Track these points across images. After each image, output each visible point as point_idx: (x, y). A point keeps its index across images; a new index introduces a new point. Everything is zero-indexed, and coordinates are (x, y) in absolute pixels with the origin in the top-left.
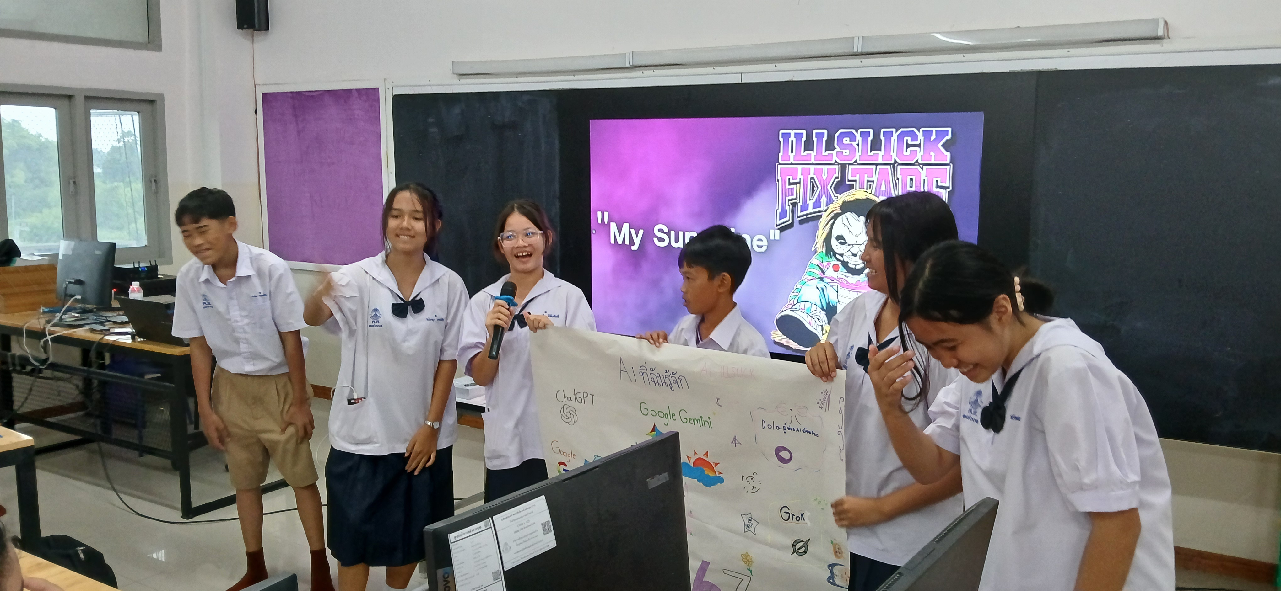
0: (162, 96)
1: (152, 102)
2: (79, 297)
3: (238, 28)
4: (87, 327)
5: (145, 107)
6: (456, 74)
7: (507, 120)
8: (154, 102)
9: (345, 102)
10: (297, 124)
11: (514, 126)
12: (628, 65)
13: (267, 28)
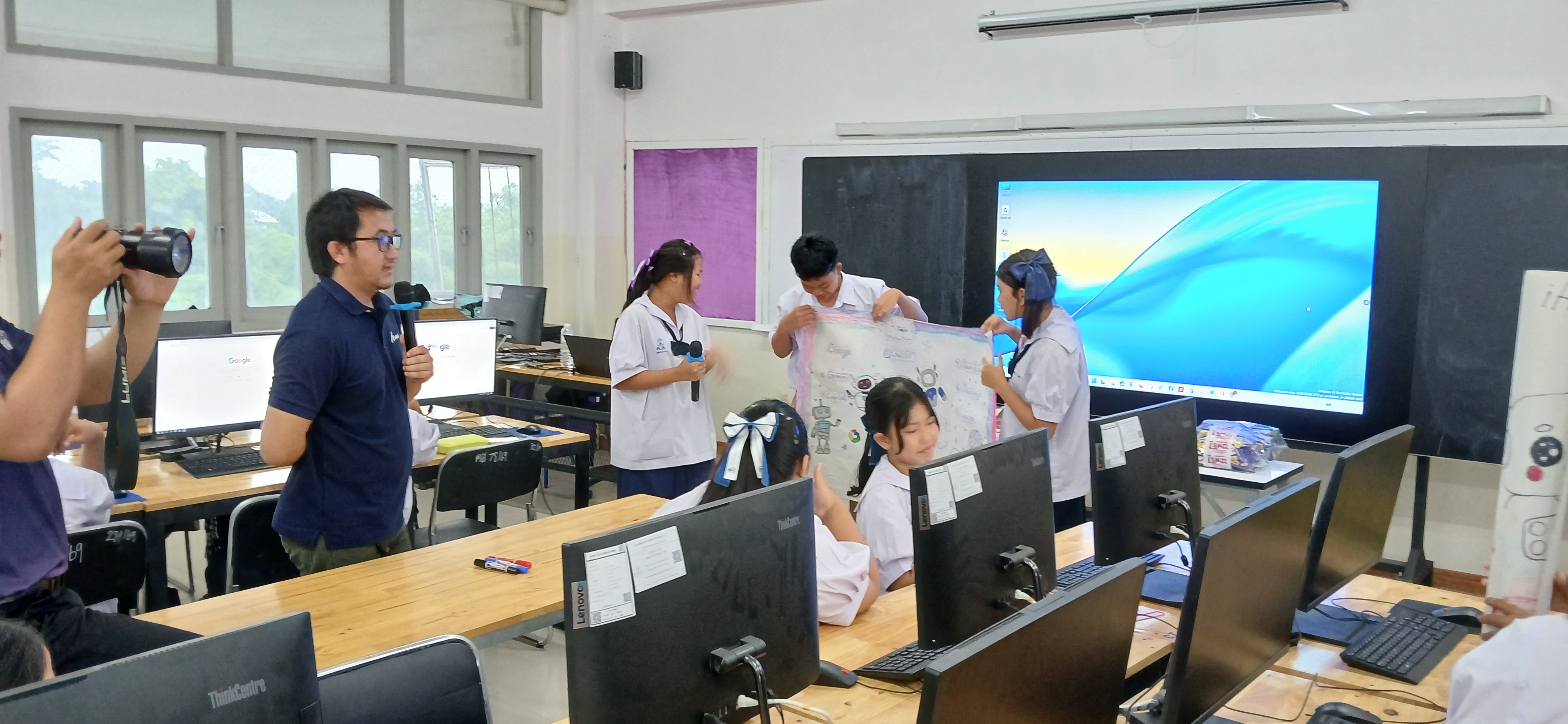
0: (540, 151)
1: (531, 156)
2: (510, 337)
3: (616, 87)
4: (523, 364)
5: (525, 162)
6: (839, 135)
7: (916, 181)
8: (533, 158)
9: (722, 160)
10: (669, 179)
11: (922, 187)
12: (1017, 129)
13: (641, 87)
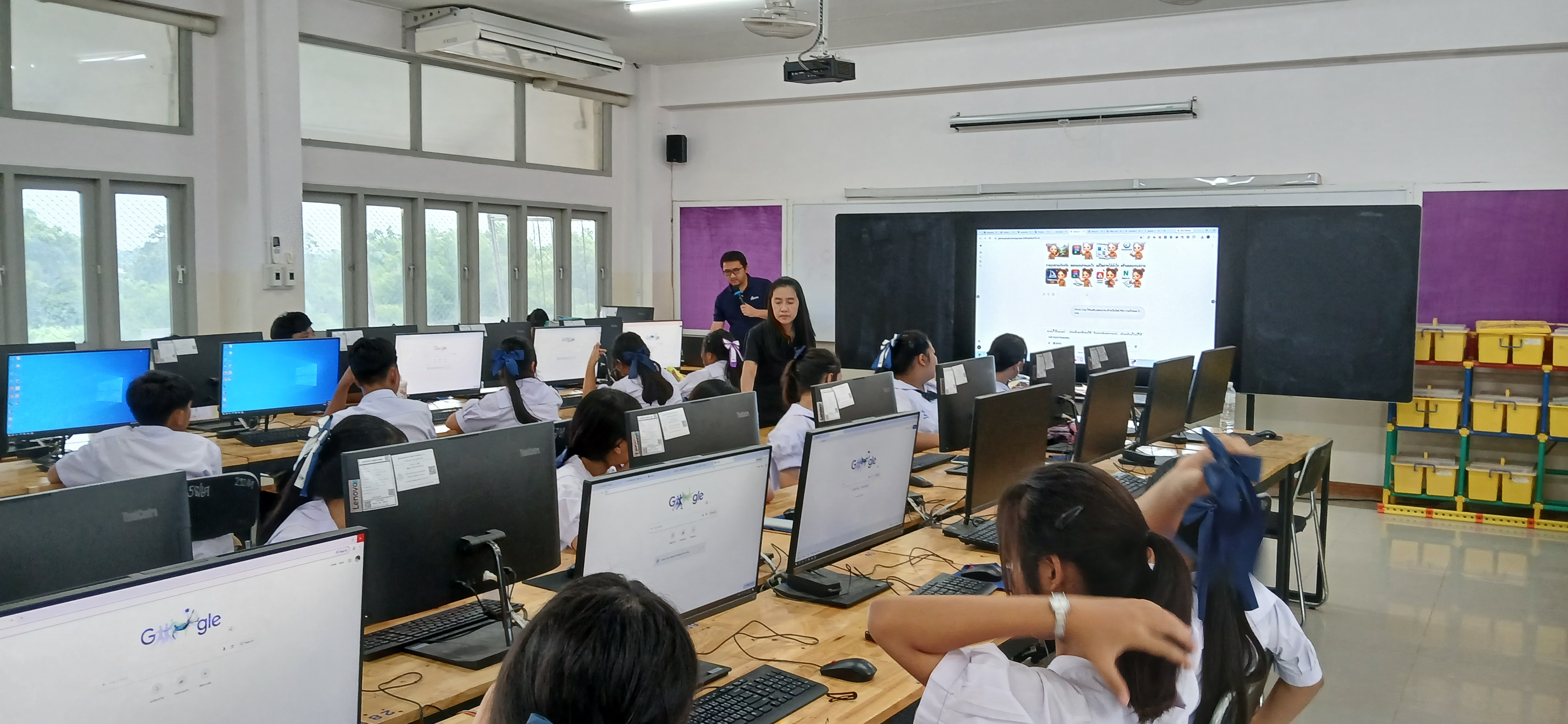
1: (604, 213)
3: (668, 160)
5: (601, 217)
6: (846, 197)
9: (752, 215)
10: (710, 229)
11: (924, 234)
12: (978, 193)
13: (686, 161)
